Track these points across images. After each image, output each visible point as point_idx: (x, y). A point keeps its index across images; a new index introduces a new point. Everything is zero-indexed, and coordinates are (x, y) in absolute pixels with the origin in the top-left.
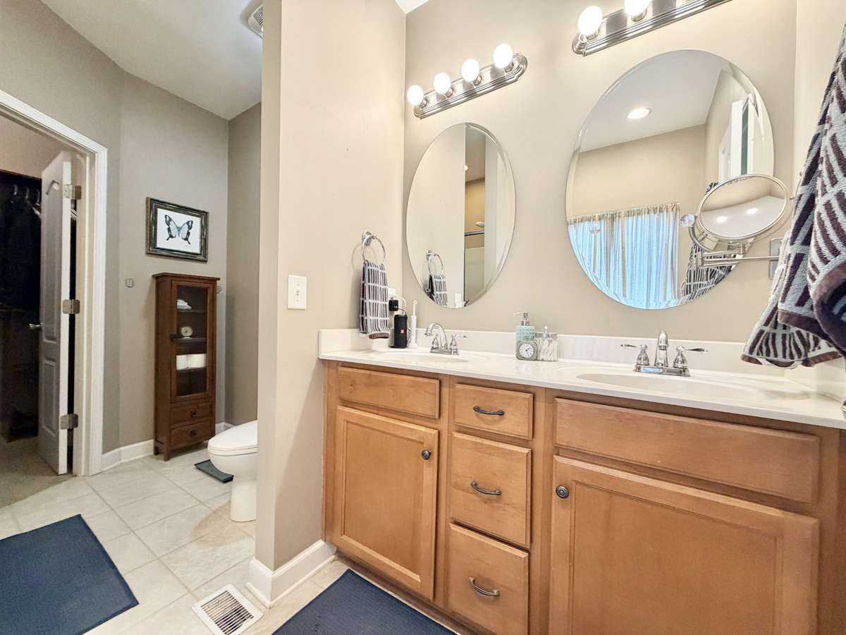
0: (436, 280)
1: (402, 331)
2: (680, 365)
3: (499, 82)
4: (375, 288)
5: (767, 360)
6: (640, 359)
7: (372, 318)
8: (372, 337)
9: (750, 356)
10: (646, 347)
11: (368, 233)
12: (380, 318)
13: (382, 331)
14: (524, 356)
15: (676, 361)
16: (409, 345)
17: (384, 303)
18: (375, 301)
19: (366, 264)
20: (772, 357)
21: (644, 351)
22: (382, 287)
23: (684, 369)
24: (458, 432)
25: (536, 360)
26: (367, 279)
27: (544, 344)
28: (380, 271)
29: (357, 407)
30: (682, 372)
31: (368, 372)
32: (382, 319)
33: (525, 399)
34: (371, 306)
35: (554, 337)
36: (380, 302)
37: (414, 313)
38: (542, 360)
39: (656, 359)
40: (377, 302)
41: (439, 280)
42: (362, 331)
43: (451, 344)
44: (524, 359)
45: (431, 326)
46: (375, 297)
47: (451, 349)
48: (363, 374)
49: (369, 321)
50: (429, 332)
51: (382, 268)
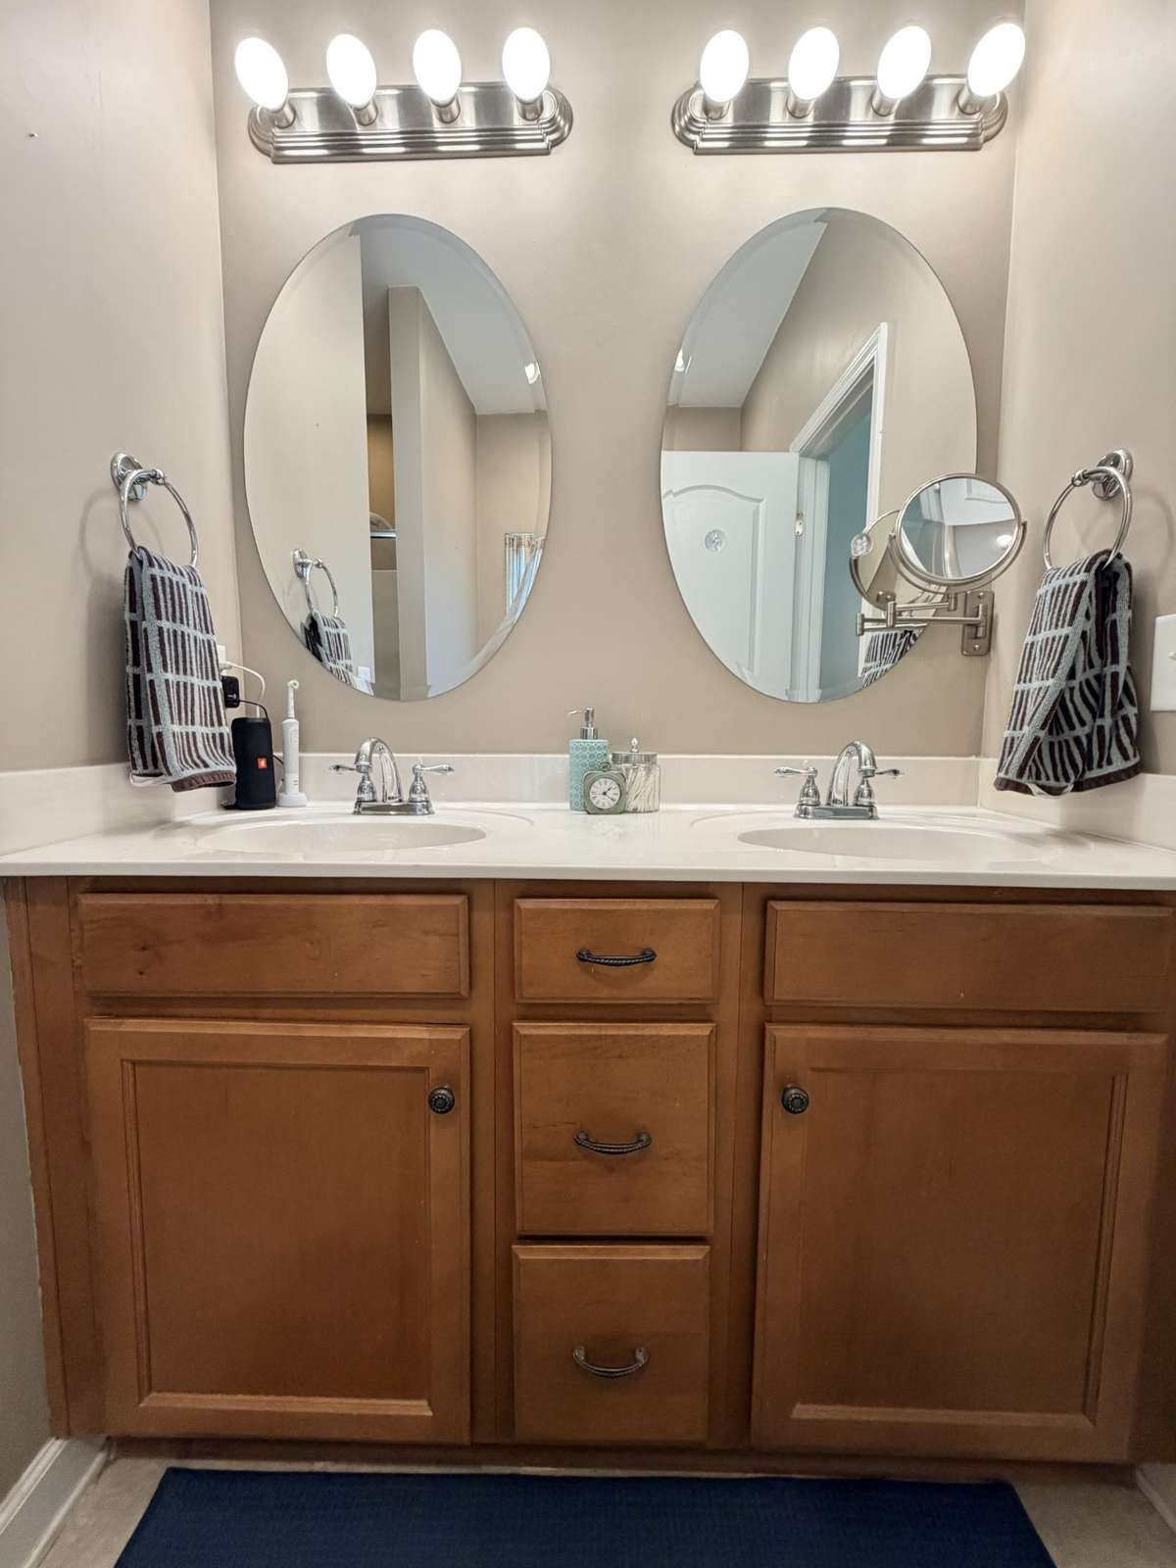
0: (326, 629)
1: (262, 763)
2: (865, 801)
3: (496, 143)
4: (179, 639)
5: (1038, 785)
6: (807, 795)
7: (176, 728)
8: (180, 786)
9: (1019, 780)
10: (816, 772)
11: (129, 462)
12: (200, 730)
13: (213, 768)
14: (600, 806)
15: (859, 794)
16: (282, 797)
17: (210, 683)
18: (182, 678)
19: (140, 559)
20: (1043, 781)
21: (811, 780)
22: (201, 636)
23: (871, 807)
24: (524, 1018)
25: (624, 812)
26: (150, 609)
27: (639, 778)
28: (189, 587)
29: (169, 1011)
30: (869, 813)
31: (211, 900)
32: (209, 730)
33: (705, 913)
34: (173, 692)
35: (650, 760)
36: (197, 681)
37: (292, 713)
38: (635, 811)
39: (830, 793)
40: (189, 679)
41: (334, 631)
42: (140, 769)
43: (413, 790)
44: (600, 811)
45: (367, 746)
46: (181, 665)
47: (412, 801)
48: (196, 907)
49: (168, 741)
50: (363, 762)
51: (194, 580)
